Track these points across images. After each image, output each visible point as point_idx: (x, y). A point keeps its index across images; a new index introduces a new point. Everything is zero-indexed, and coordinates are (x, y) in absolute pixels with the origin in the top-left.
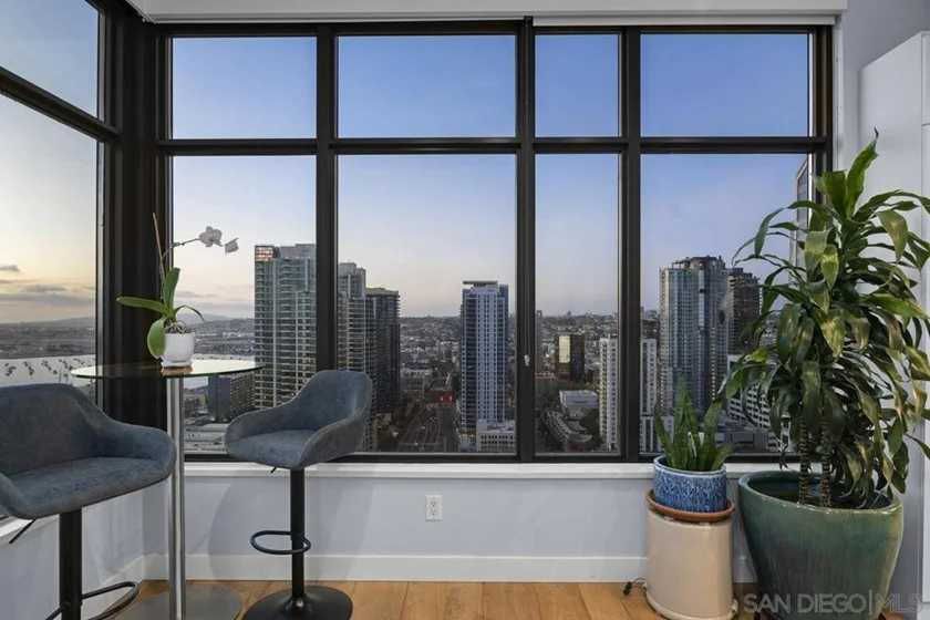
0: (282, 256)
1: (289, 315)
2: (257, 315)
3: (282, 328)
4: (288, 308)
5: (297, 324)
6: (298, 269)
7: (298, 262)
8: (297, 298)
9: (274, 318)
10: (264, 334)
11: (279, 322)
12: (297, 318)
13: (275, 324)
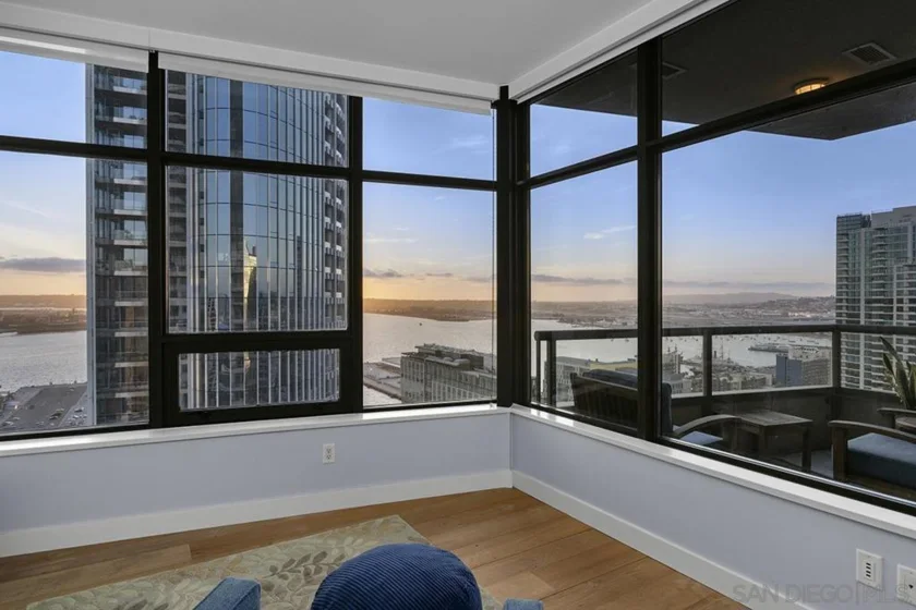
0: (874, 225)
1: (882, 293)
2: (838, 293)
3: (872, 309)
4: (883, 286)
5: (895, 305)
6: (897, 238)
7: (898, 230)
8: (895, 274)
9: (862, 298)
10: (849, 315)
11: (868, 302)
12: (895, 298)
13: (862, 303)
